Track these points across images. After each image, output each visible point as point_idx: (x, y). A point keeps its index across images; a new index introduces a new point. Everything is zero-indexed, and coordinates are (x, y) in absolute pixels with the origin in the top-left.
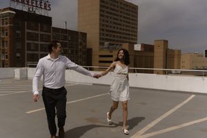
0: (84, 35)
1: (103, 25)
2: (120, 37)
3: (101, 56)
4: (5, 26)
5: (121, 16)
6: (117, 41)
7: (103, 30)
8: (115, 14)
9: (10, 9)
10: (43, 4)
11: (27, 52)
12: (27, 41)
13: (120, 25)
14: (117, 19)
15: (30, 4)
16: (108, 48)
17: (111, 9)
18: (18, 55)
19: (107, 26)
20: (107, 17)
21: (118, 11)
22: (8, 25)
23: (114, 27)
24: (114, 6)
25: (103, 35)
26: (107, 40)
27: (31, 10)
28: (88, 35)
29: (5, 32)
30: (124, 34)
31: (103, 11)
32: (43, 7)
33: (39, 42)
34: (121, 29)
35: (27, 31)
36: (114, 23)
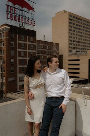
0: (58, 45)
1: (71, 37)
2: (84, 46)
3: (70, 60)
4: (2, 38)
5: (84, 30)
6: (81, 49)
7: (71, 41)
8: (79, 29)
9: (6, 25)
10: (30, 21)
11: (18, 58)
12: (18, 50)
13: (83, 36)
14: (81, 33)
15: (20, 21)
16: (76, 54)
17: (77, 25)
18: (12, 60)
19: (74, 38)
20: (74, 31)
21: (81, 26)
22: (5, 37)
23: (79, 39)
24: (79, 22)
25: (71, 44)
26: (74, 48)
27: (21, 25)
28: (60, 45)
29: (3, 43)
30: (86, 43)
31: (71, 27)
32: (30, 23)
33: (27, 51)
34: (84, 40)
35: (18, 42)
36: (79, 36)
